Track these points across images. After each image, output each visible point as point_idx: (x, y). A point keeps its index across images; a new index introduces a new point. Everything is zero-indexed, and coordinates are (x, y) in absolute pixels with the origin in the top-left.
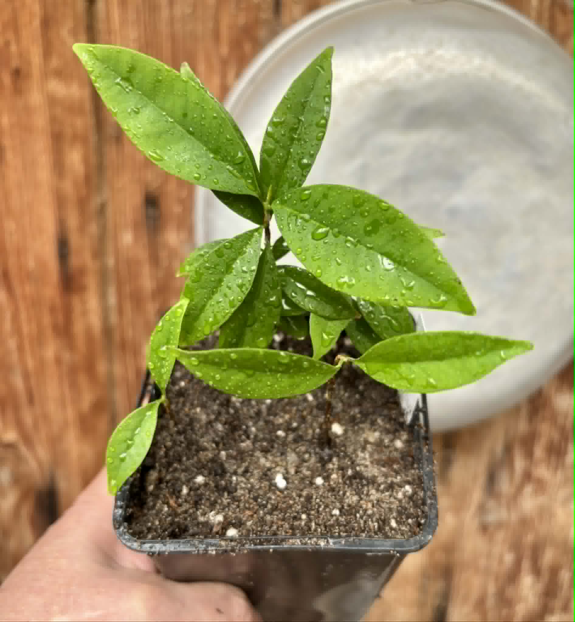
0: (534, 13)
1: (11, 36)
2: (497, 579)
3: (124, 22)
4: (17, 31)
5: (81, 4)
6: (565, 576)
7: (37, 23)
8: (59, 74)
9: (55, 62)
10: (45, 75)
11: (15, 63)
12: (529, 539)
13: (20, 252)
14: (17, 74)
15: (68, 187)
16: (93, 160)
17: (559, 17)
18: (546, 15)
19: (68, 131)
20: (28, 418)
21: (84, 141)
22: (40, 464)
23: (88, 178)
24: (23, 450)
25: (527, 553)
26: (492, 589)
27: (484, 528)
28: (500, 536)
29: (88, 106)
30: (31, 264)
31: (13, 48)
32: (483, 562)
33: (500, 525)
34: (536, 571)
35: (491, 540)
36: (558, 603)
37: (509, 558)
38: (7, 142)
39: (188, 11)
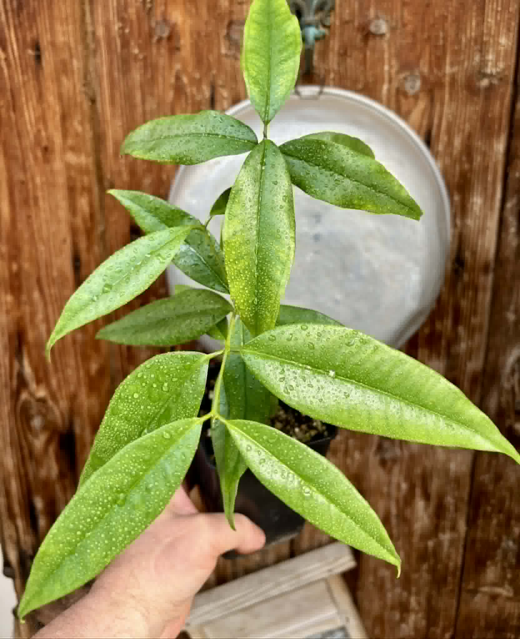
0: (384, 98)
1: (41, 126)
2: (397, 502)
3: (113, 115)
4: (45, 123)
5: (86, 105)
6: (449, 500)
7: (58, 118)
8: (73, 149)
9: (70, 142)
10: (64, 150)
11: (44, 143)
12: (418, 471)
13: (48, 266)
14: (46, 150)
15: (79, 221)
16: (96, 203)
17: (403, 101)
18: (393, 99)
19: (79, 185)
20: (54, 382)
21: (89, 191)
22: (62, 414)
23: (92, 215)
24: (50, 403)
25: (418, 483)
26: (394, 511)
27: (383, 463)
28: (396, 470)
29: (92, 168)
30: (55, 274)
31: (43, 134)
32: (385, 489)
33: (394, 461)
34: (427, 496)
35: (389, 472)
36: (447, 524)
37: (404, 486)
38: (40, 194)
39: (155, 106)
